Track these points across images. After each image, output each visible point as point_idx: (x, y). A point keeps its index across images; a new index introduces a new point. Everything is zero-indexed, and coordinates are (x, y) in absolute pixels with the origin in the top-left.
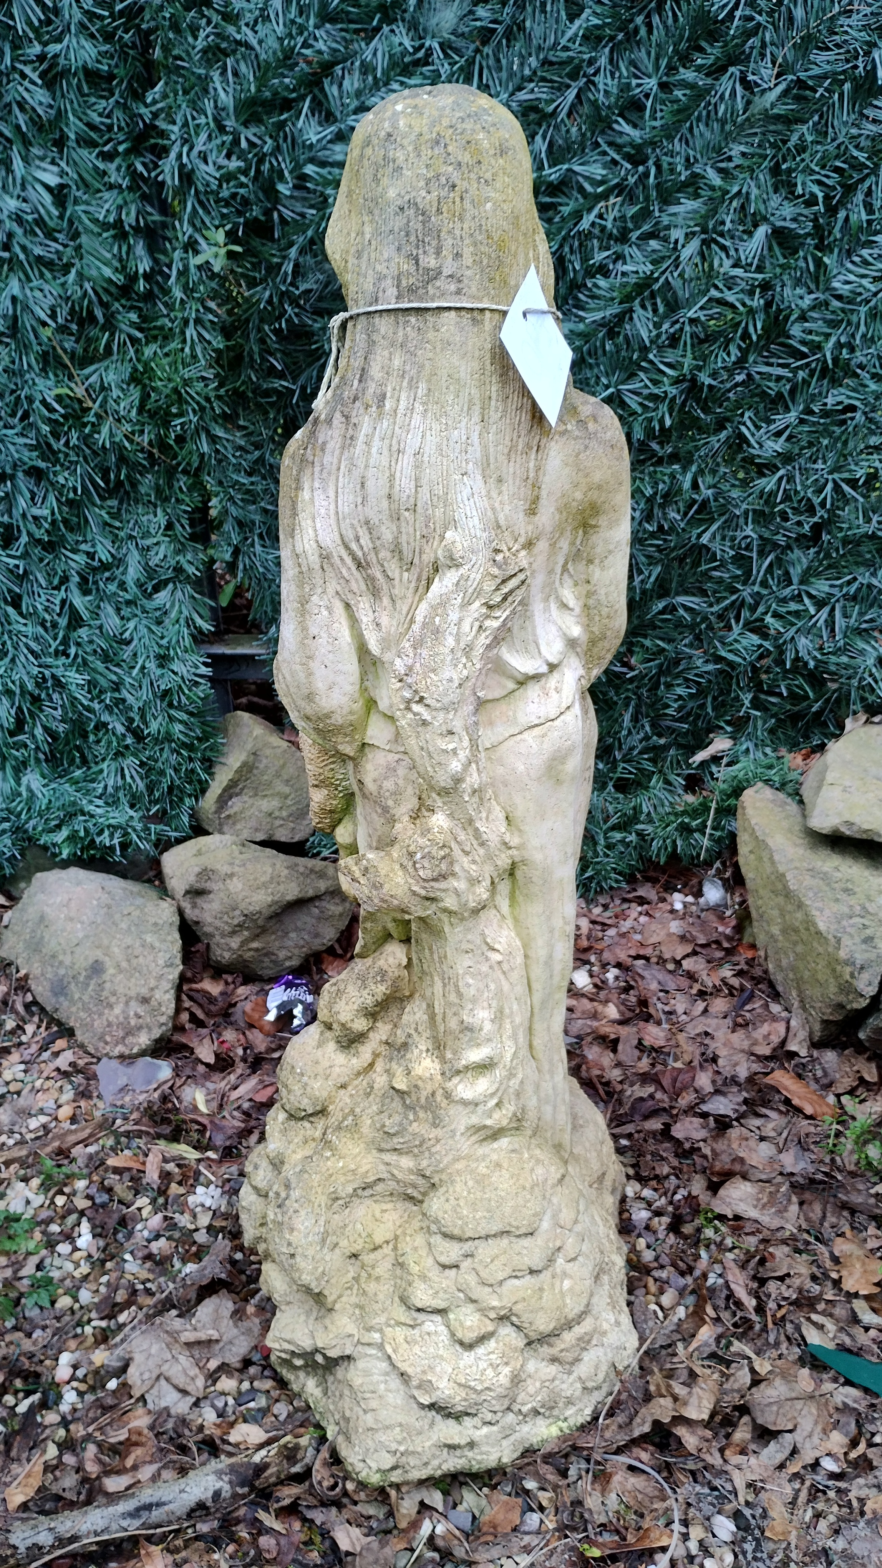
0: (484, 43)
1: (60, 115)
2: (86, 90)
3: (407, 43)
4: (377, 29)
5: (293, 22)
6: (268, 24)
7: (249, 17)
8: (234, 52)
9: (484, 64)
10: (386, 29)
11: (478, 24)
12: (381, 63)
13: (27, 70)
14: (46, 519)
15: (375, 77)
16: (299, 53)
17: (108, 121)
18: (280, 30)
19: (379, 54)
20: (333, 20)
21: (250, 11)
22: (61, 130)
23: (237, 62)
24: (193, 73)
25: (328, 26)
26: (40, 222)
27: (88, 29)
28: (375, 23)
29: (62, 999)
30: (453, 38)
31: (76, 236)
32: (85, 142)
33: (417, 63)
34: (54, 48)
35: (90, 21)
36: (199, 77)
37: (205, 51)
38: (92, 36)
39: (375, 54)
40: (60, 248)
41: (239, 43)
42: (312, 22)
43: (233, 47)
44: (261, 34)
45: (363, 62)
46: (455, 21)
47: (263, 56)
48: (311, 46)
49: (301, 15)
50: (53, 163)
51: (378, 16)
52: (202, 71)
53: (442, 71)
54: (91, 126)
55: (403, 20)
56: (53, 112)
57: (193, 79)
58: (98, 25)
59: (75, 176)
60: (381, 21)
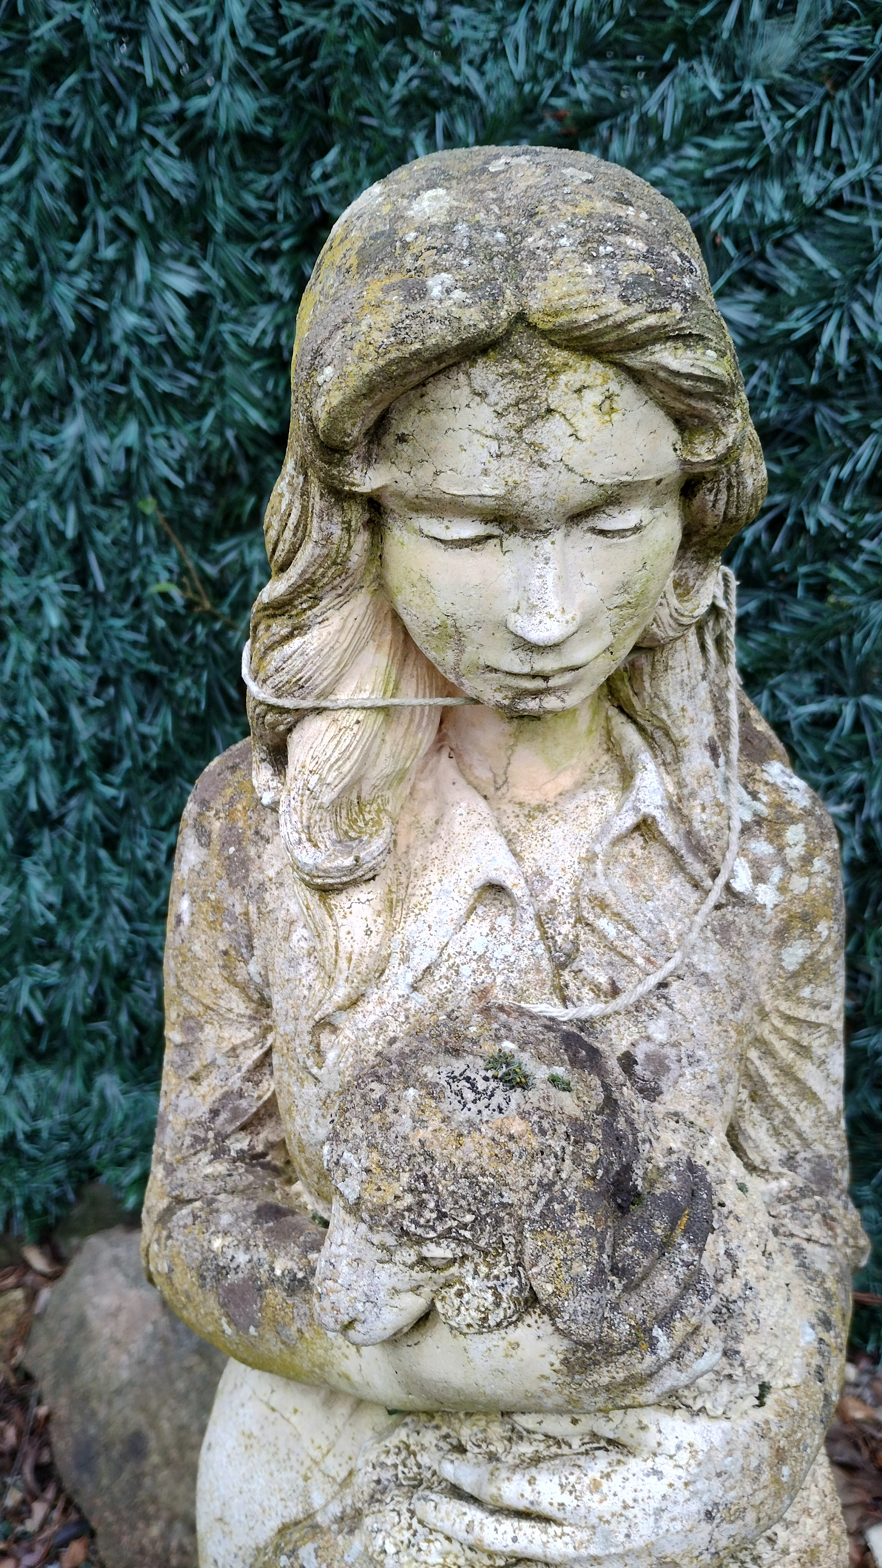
0: (837, 86)
1: (204, 198)
2: (239, 160)
3: (715, 87)
4: (668, 68)
5: (540, 58)
6: (502, 62)
7: (474, 51)
8: (449, 103)
9: (836, 115)
10: (682, 66)
11: (831, 55)
12: (671, 117)
13: (159, 134)
14: (154, 738)
15: (660, 139)
16: (546, 105)
17: (269, 206)
18: (519, 69)
19: (669, 105)
20: (600, 56)
21: (477, 42)
22: (206, 220)
23: (452, 118)
24: (385, 136)
25: (593, 64)
26: (170, 345)
27: (246, 74)
28: (666, 57)
29: (86, 1477)
30: (787, 77)
31: (217, 365)
32: (235, 235)
33: (727, 117)
34: (199, 103)
35: (252, 62)
36: (394, 140)
37: (404, 103)
38: (253, 86)
39: (662, 105)
40: (193, 381)
41: (457, 90)
42: (569, 57)
43: (447, 95)
44: (491, 76)
45: (643, 117)
46: (793, 52)
47: (491, 109)
48: (565, 94)
49: (553, 46)
50: (192, 263)
51: (671, 47)
52: (397, 132)
53: (766, 128)
54: (246, 213)
55: (710, 53)
56: (192, 194)
57: (382, 143)
58: (262, 68)
59: (222, 283)
60: (675, 56)
